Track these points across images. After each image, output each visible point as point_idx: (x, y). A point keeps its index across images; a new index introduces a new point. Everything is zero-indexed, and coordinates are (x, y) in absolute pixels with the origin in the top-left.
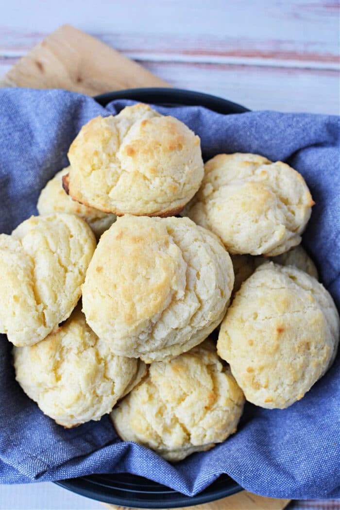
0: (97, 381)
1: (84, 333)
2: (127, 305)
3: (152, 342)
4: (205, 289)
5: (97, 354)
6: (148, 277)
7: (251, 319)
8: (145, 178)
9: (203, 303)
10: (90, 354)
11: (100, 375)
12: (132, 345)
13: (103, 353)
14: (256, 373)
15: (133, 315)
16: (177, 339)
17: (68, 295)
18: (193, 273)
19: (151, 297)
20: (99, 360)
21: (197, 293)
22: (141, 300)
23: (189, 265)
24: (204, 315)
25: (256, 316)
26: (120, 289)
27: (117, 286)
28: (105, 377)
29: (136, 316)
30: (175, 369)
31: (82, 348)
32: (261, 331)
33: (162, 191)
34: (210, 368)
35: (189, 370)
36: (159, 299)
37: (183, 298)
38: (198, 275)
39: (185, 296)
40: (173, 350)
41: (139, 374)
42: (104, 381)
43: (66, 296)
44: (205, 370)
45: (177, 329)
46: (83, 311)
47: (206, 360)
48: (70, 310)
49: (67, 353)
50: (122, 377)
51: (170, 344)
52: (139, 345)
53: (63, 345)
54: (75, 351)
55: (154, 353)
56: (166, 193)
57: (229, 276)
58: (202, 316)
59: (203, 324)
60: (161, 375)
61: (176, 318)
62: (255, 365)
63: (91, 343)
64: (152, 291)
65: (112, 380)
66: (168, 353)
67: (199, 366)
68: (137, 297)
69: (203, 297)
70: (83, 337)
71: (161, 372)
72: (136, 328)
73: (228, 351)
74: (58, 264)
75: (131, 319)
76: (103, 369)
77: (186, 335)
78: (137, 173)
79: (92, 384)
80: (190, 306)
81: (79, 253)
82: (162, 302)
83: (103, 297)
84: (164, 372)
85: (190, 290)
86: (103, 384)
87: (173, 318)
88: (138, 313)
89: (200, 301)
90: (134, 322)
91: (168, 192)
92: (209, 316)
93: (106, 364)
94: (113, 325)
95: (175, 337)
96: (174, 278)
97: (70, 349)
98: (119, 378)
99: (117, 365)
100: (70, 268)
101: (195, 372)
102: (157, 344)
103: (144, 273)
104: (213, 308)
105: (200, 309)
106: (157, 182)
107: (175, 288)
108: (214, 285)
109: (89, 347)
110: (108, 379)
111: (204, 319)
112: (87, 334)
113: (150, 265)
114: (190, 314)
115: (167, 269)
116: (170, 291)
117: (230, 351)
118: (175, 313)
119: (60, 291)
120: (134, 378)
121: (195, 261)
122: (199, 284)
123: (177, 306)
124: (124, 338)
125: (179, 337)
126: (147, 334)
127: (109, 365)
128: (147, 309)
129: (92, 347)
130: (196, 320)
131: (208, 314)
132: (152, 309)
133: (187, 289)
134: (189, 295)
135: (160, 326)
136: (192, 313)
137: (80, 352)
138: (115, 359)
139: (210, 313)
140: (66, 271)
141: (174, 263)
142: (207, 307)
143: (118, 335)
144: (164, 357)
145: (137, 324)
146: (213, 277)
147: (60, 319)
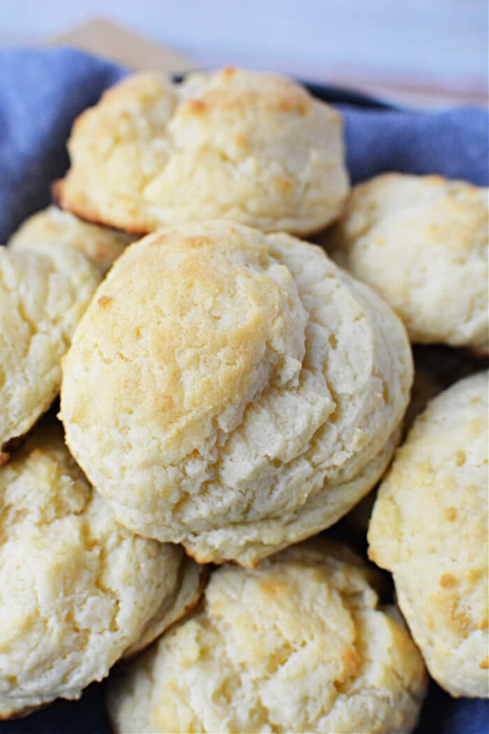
0: (78, 589)
1: (58, 476)
2: (162, 375)
3: (215, 492)
4: (348, 372)
5: (85, 531)
6: (215, 313)
7: (452, 464)
8: (224, 158)
9: (344, 404)
10: (69, 528)
11: (86, 577)
12: (167, 492)
13: (99, 527)
14: (462, 589)
15: (175, 399)
16: (276, 494)
17: (30, 377)
18: (322, 333)
19: (221, 355)
20: (89, 544)
21: (331, 380)
22: (196, 361)
23: (313, 318)
24: (344, 437)
25: (462, 460)
26: (148, 338)
27: (142, 332)
28: (98, 584)
29: (182, 400)
30: (268, 588)
31: (51, 513)
32: (474, 489)
33: (258, 185)
34: (350, 599)
35: (300, 595)
36: (240, 362)
37: (296, 383)
38: (333, 341)
39: (302, 378)
40: (265, 531)
41: (181, 596)
42: (96, 594)
43: (26, 379)
44: (338, 599)
45: (277, 462)
46: (60, 416)
47: (340, 577)
48: (31, 414)
49: (15, 522)
50: (139, 588)
51: (260, 508)
52: (185, 497)
53: (7, 501)
54: (34, 517)
55: (221, 531)
56: (266, 193)
57: (402, 360)
58: (339, 439)
59: (339, 460)
60: (233, 602)
61: (277, 427)
62: (461, 569)
63: (74, 505)
64: (224, 345)
65: (113, 595)
66: (252, 534)
67: (323, 586)
68: (189, 353)
69: (343, 388)
70: (55, 485)
71: (233, 595)
72: (181, 435)
73: (395, 543)
74: (15, 312)
75: (168, 409)
76: (95, 564)
77: (299, 485)
78: (206, 149)
79: (66, 594)
80: (312, 404)
81: (66, 299)
82: (245, 372)
83: (107, 361)
84: (241, 596)
85: (313, 370)
86: (91, 600)
87: (270, 428)
88: (188, 394)
89: (335, 398)
90: (176, 417)
91: (272, 189)
92: (356, 439)
93: (102, 556)
94: (124, 430)
95: (272, 488)
96: (279, 322)
97: (21, 513)
98: (132, 589)
99: (130, 559)
100: (42, 326)
101: (313, 600)
102: (230, 498)
103: (209, 303)
104: (366, 418)
105: (334, 417)
106: (249, 165)
107: (278, 345)
108: (369, 365)
109: (68, 513)
110: (104, 590)
111: (343, 448)
112: (66, 479)
113: (224, 288)
114: (310, 422)
115: (262, 300)
116: (267, 354)
117: (400, 541)
118: (277, 416)
119: (12, 368)
120: (168, 603)
121: (326, 311)
122: (334, 358)
123: (280, 399)
124: (148, 464)
125: (281, 487)
126: (205, 463)
127: (110, 558)
128: (209, 382)
129: (76, 514)
130: (325, 447)
131: (354, 432)
132: (221, 385)
133: (306, 364)
134: (311, 379)
135: (238, 448)
136: (317, 423)
137: (44, 522)
138: (127, 544)
139: (359, 431)
140: (33, 331)
141: (280, 292)
142: (351, 414)
143: (136, 456)
144: (242, 542)
145: (183, 422)
146: (368, 347)
147: (7, 431)
